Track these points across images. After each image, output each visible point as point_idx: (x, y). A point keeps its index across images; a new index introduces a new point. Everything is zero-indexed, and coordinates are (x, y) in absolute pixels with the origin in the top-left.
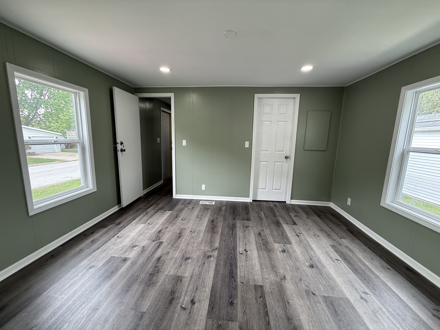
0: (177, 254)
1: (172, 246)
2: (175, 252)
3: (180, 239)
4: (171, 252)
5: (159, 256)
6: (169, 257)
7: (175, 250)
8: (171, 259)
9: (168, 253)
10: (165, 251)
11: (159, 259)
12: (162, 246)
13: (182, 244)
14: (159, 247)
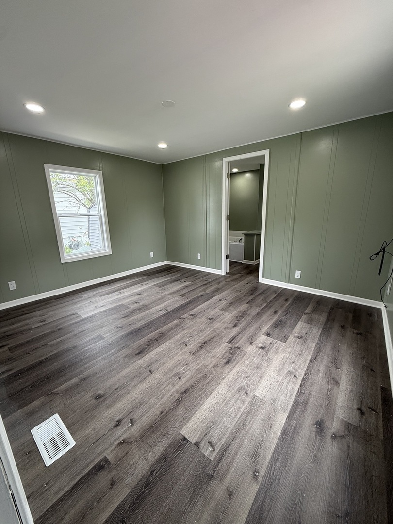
0: (217, 325)
1: (218, 334)
2: (219, 327)
3: (206, 339)
4: (222, 328)
5: (235, 328)
6: (225, 325)
7: (218, 329)
8: (224, 322)
9: (225, 329)
10: (228, 331)
11: (235, 326)
12: (230, 337)
13: (208, 332)
14: (234, 338)
